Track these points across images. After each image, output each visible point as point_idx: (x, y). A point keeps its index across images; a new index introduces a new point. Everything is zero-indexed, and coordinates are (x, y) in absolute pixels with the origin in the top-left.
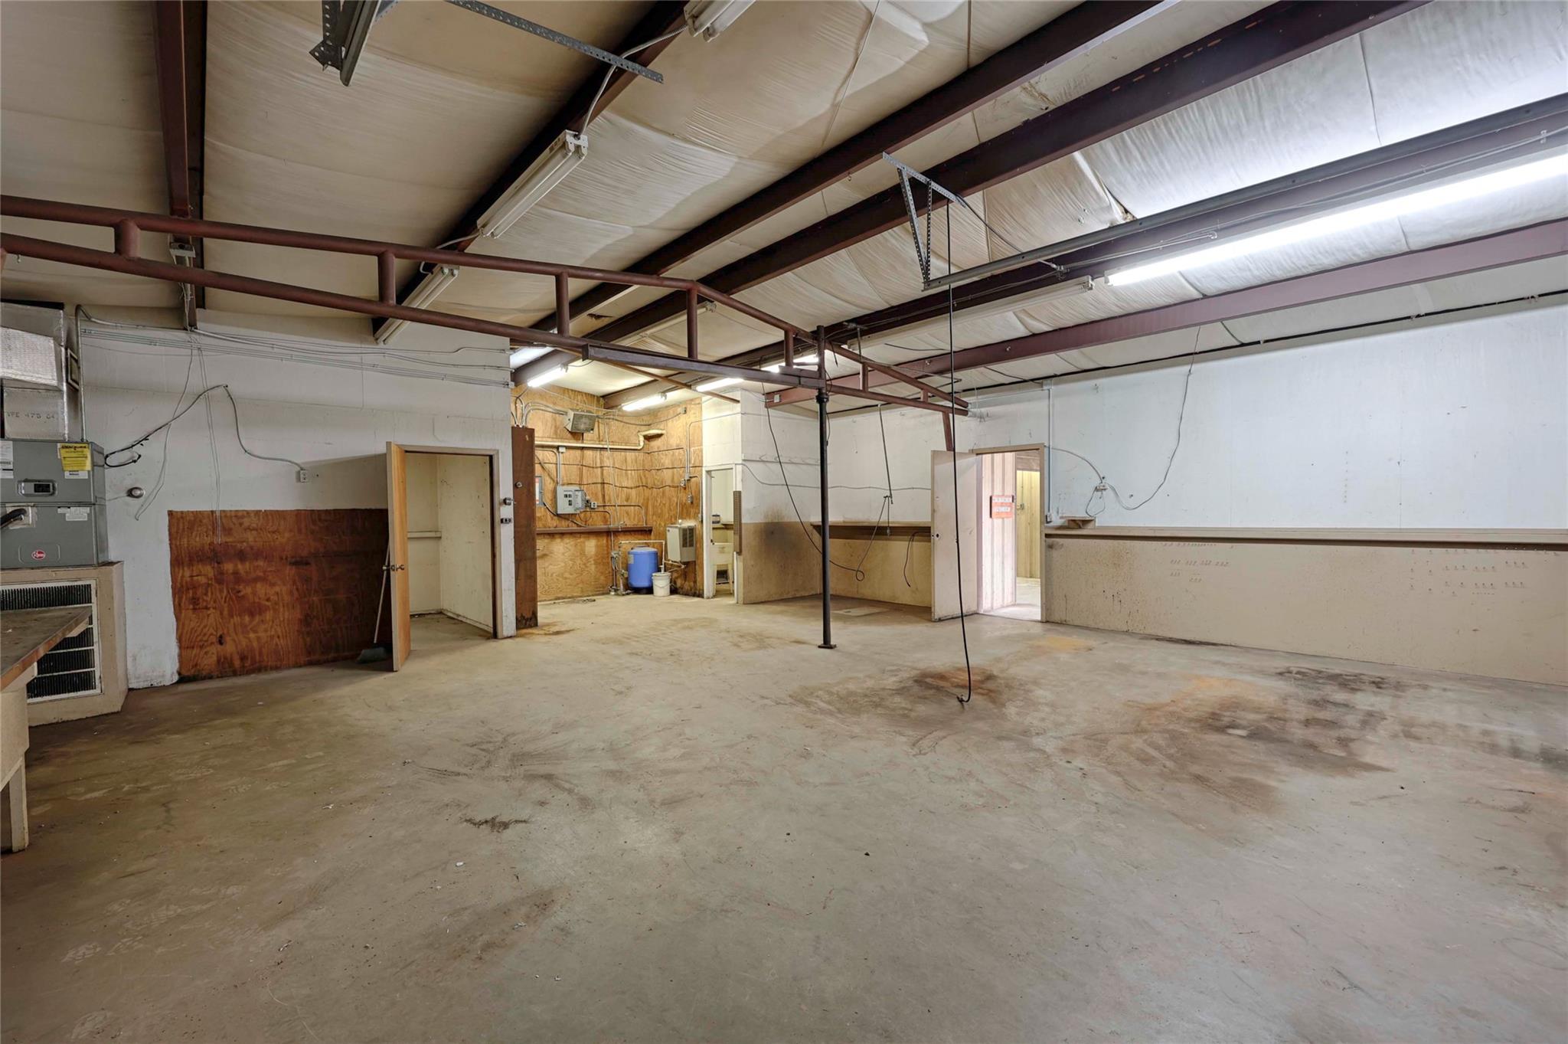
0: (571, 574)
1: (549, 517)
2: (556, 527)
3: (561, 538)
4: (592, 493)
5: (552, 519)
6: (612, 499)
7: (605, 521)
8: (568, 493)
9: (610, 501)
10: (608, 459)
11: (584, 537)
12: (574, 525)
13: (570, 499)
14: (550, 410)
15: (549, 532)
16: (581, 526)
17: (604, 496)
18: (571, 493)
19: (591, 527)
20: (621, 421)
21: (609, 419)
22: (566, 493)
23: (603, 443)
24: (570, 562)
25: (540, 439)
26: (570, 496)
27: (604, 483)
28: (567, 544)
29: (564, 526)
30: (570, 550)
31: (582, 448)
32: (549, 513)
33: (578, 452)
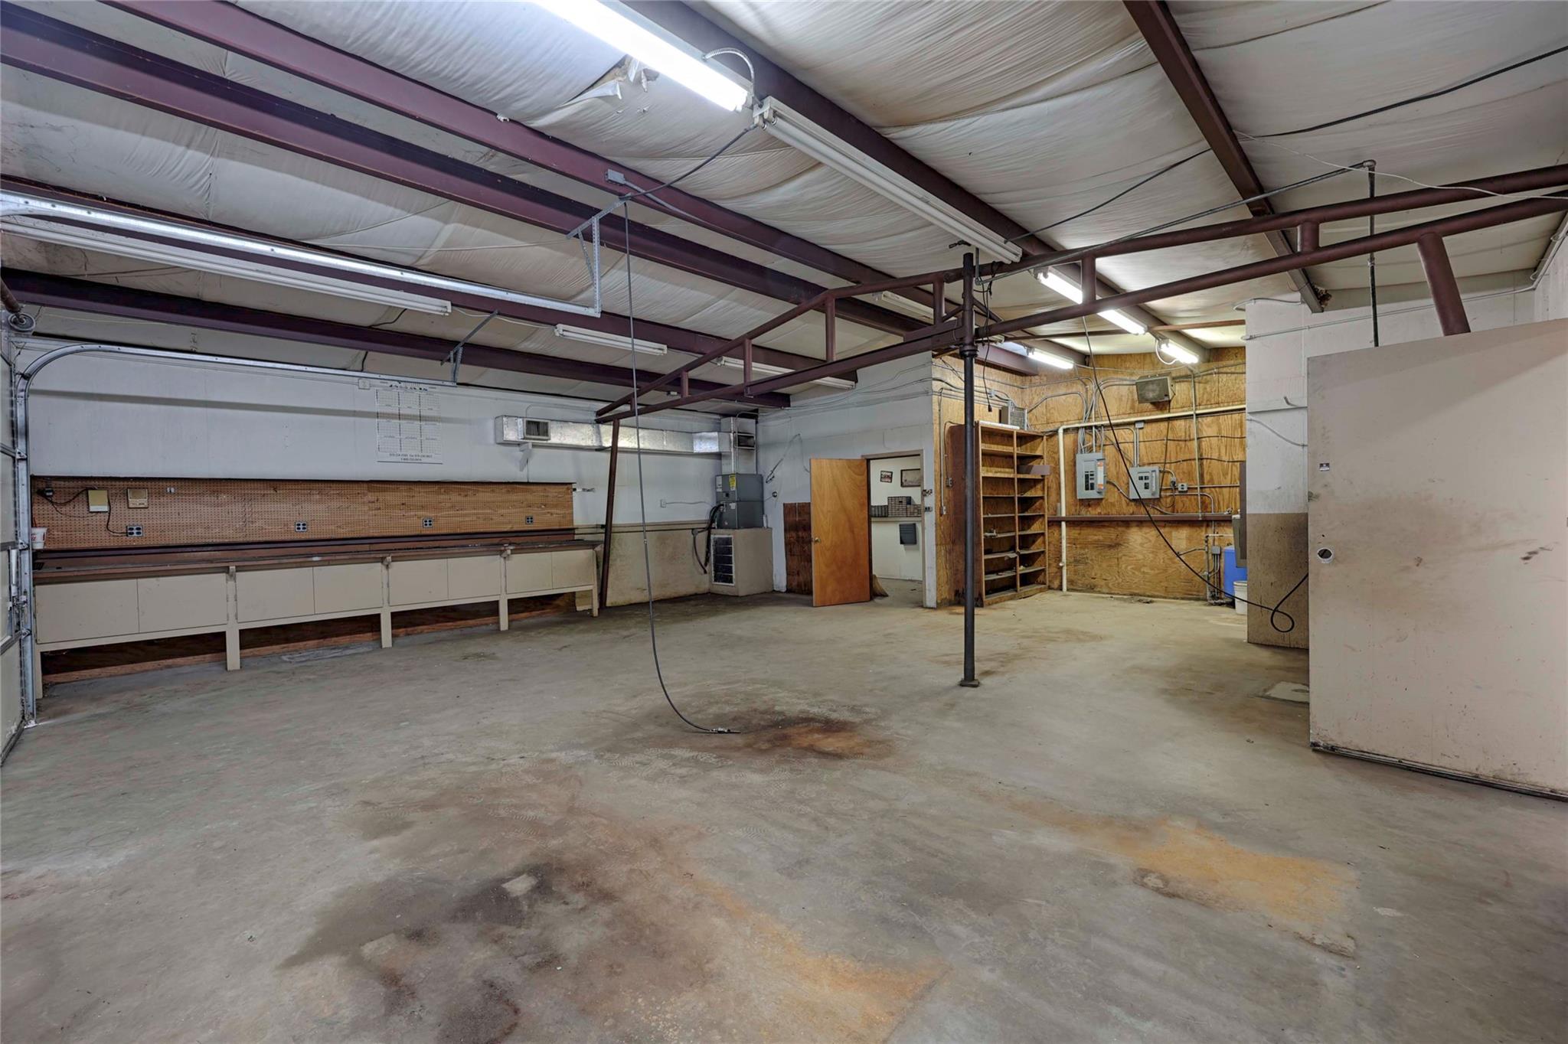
0: (1152, 569)
1: (1124, 502)
2: (1133, 513)
3: (1138, 526)
4: (1184, 473)
5: (1128, 505)
6: (1215, 478)
7: (1205, 506)
8: (1144, 475)
9: (1211, 480)
10: (1208, 427)
11: (1170, 527)
12: (1156, 512)
13: (1147, 481)
14: (1128, 383)
15: (1124, 519)
16: (1166, 514)
17: (1202, 476)
18: (1147, 475)
19: (1179, 514)
20: (1234, 373)
21: (1212, 374)
22: (1141, 475)
23: (1201, 407)
24: (1151, 555)
25: (1115, 417)
26: (1146, 478)
27: (1202, 459)
28: (1146, 533)
29: (1141, 513)
30: (1150, 541)
31: (1169, 419)
32: (1123, 498)
33: (1163, 425)
